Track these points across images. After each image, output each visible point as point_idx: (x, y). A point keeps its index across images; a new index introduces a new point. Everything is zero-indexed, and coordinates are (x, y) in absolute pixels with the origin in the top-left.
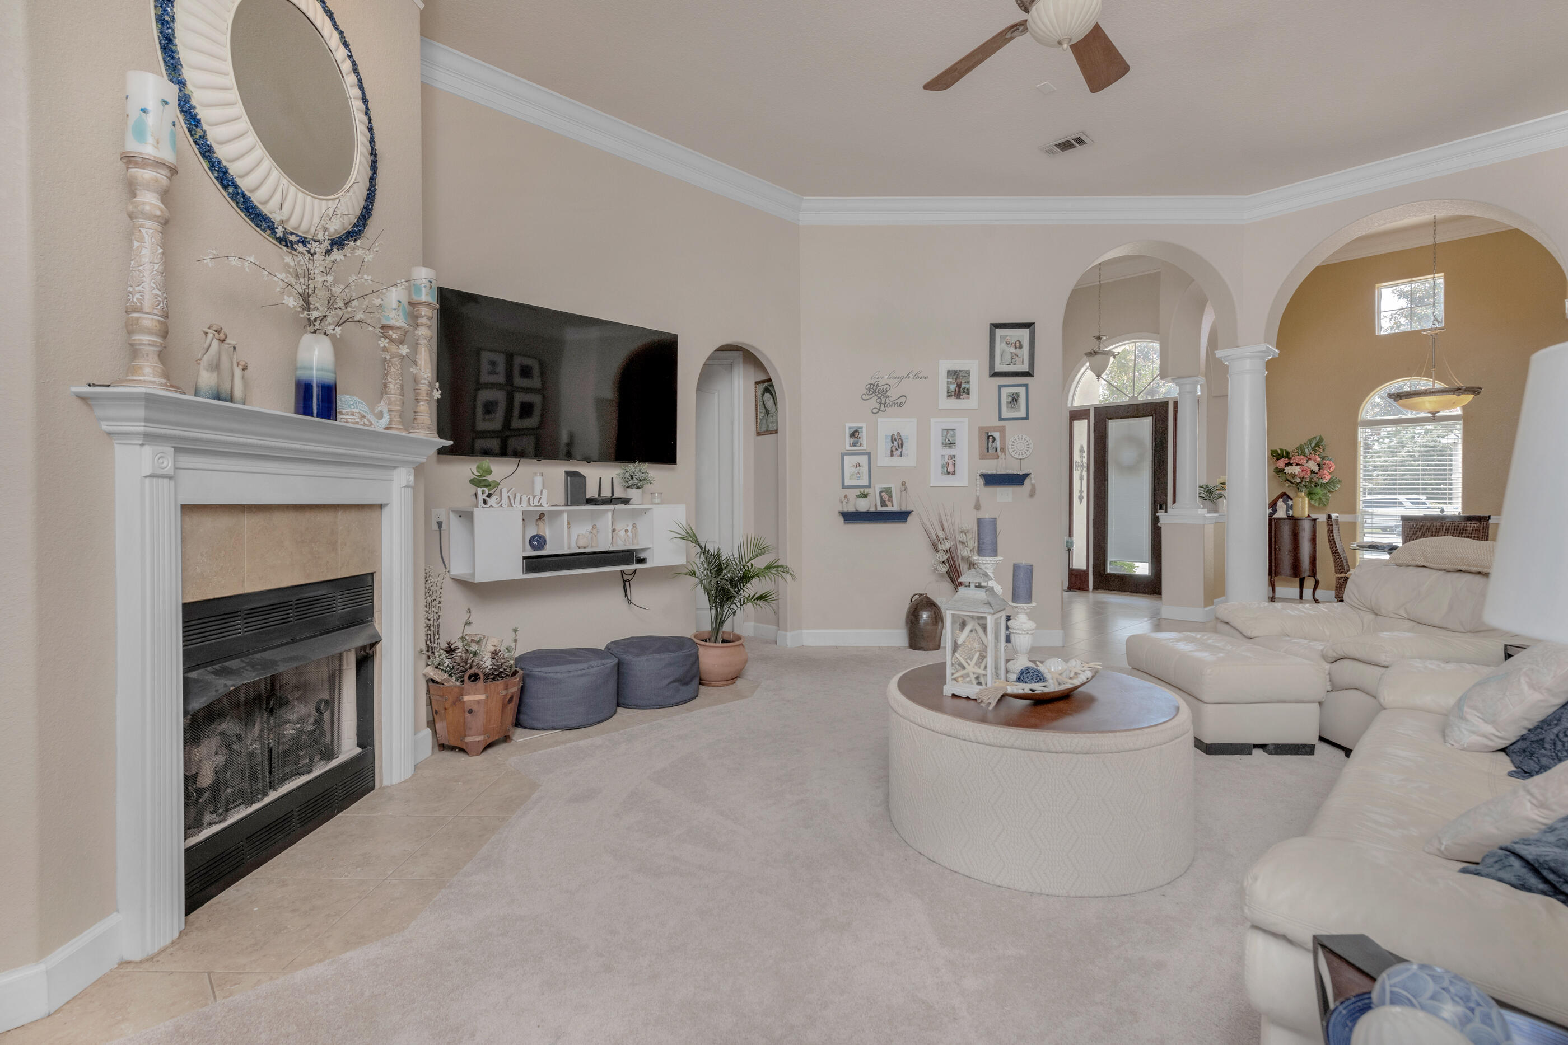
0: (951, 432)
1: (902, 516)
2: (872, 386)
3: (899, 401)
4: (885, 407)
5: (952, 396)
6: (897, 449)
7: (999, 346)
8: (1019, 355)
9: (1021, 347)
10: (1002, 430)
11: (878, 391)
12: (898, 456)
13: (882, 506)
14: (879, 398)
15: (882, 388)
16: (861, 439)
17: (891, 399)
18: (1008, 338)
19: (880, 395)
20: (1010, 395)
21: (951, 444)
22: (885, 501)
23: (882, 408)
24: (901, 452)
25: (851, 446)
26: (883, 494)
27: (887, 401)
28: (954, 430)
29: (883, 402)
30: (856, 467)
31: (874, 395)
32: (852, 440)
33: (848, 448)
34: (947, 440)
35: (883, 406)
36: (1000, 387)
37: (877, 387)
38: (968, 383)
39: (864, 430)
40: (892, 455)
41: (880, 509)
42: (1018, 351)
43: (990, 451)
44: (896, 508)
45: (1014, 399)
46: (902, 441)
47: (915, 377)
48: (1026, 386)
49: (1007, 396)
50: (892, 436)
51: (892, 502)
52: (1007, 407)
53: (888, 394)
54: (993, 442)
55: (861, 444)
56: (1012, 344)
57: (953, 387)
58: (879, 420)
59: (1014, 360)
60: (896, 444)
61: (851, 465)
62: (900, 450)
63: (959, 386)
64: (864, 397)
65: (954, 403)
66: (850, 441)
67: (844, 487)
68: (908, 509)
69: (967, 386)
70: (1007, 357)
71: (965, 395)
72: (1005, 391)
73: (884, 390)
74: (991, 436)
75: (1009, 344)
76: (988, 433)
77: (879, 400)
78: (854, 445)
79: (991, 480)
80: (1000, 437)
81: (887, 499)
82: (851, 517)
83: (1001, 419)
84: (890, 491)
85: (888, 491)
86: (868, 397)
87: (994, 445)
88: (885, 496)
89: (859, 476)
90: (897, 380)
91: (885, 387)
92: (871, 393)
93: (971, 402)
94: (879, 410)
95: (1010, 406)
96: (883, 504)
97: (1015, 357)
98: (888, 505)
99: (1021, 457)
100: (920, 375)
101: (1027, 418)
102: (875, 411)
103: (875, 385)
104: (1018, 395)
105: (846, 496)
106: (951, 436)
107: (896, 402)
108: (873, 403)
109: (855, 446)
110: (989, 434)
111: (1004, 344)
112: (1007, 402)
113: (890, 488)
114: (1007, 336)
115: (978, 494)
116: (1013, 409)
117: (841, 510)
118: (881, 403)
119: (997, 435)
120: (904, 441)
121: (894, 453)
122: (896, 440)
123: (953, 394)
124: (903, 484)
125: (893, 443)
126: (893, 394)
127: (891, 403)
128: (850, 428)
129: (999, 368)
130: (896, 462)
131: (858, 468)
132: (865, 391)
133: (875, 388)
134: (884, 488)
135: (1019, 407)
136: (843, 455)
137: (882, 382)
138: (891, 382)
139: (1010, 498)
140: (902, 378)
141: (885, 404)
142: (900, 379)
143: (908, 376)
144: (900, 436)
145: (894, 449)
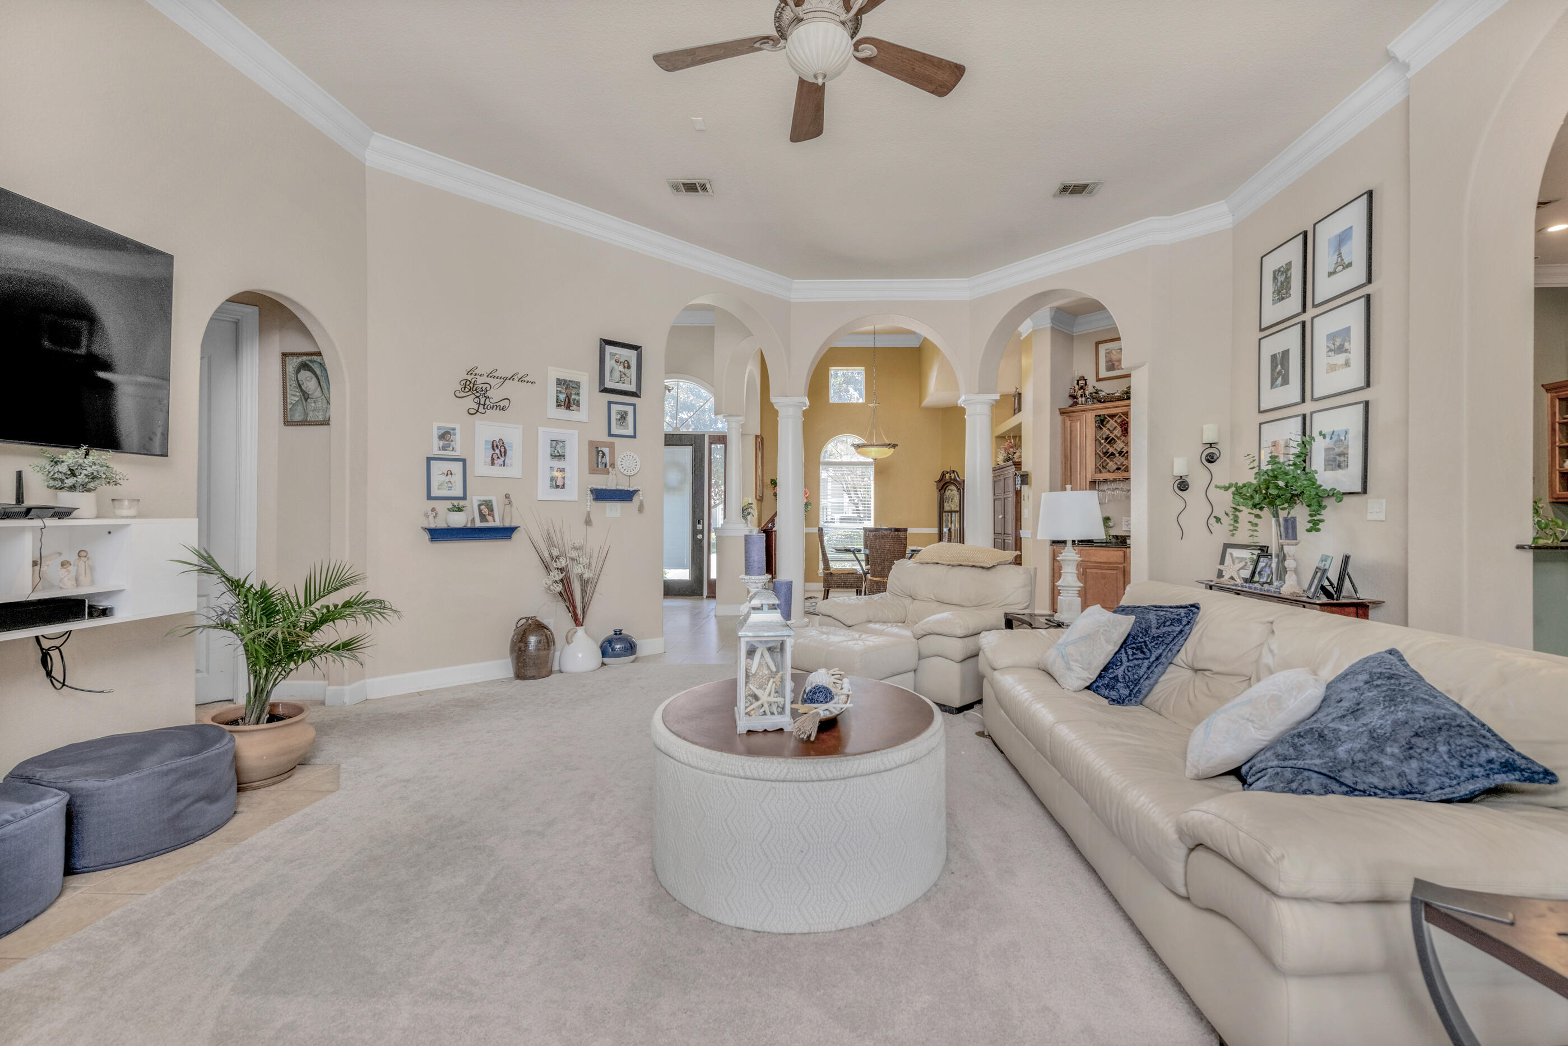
0: (561, 444)
1: (506, 532)
2: (468, 383)
3: (502, 404)
4: (484, 408)
5: (561, 406)
6: (498, 458)
7: (609, 363)
8: (627, 375)
9: (629, 367)
10: (611, 446)
11: (476, 390)
12: (501, 465)
13: (481, 522)
14: (478, 397)
15: (480, 386)
16: (453, 443)
17: (491, 400)
18: (617, 356)
19: (478, 395)
20: (619, 412)
21: (561, 456)
22: (484, 515)
23: (481, 409)
24: (504, 461)
25: (440, 450)
26: (483, 507)
27: (487, 402)
28: (563, 442)
29: (482, 402)
30: (447, 475)
31: (470, 393)
32: (441, 443)
33: (436, 452)
34: (556, 452)
35: (481, 407)
36: (610, 403)
37: (474, 384)
38: (578, 394)
39: (458, 432)
40: (493, 464)
41: (478, 524)
42: (626, 371)
43: (599, 466)
44: (498, 523)
45: (623, 416)
46: (505, 448)
47: (521, 380)
49: (616, 413)
50: (493, 442)
51: (493, 517)
52: (616, 424)
53: (488, 394)
54: (603, 457)
56: (620, 362)
57: (562, 397)
58: (477, 422)
59: (622, 379)
60: (497, 451)
61: (440, 473)
62: (502, 459)
63: (568, 397)
64: (457, 394)
65: (562, 413)
66: (439, 444)
67: (430, 497)
68: (514, 525)
69: (577, 398)
70: (617, 375)
71: (574, 407)
73: (483, 388)
74: (601, 451)
75: (618, 362)
76: (597, 448)
77: (477, 399)
78: (444, 448)
79: (601, 495)
81: (487, 513)
82: (437, 534)
83: (610, 435)
85: (489, 504)
86: (463, 394)
87: (604, 460)
88: (485, 511)
89: (450, 485)
90: (499, 380)
91: (484, 386)
92: (467, 390)
93: (580, 415)
94: (477, 411)
95: (619, 423)
96: (483, 518)
97: (623, 376)
98: (489, 520)
99: (629, 474)
100: (526, 379)
101: (634, 437)
102: (472, 411)
103: (473, 382)
104: (626, 413)
105: (433, 510)
106: (561, 447)
107: (498, 404)
108: (470, 402)
109: (446, 450)
110: (599, 449)
111: (613, 361)
112: (616, 419)
113: (490, 501)
114: (616, 354)
115: (588, 509)
116: (622, 427)
117: (427, 526)
118: (479, 404)
119: (606, 450)
120: (507, 448)
121: (496, 462)
122: (497, 446)
123: (563, 404)
124: (507, 496)
125: (494, 450)
126: (495, 395)
127: (492, 405)
128: (439, 428)
129: (608, 384)
130: (497, 471)
131: (449, 476)
132: (459, 387)
133: (471, 385)
134: (484, 501)
135: (627, 425)
136: (429, 460)
137: (480, 380)
138: (493, 382)
139: (618, 514)
140: (505, 379)
141: (484, 405)
142: (502, 380)
143: (512, 378)
144: (503, 443)
145: (495, 457)
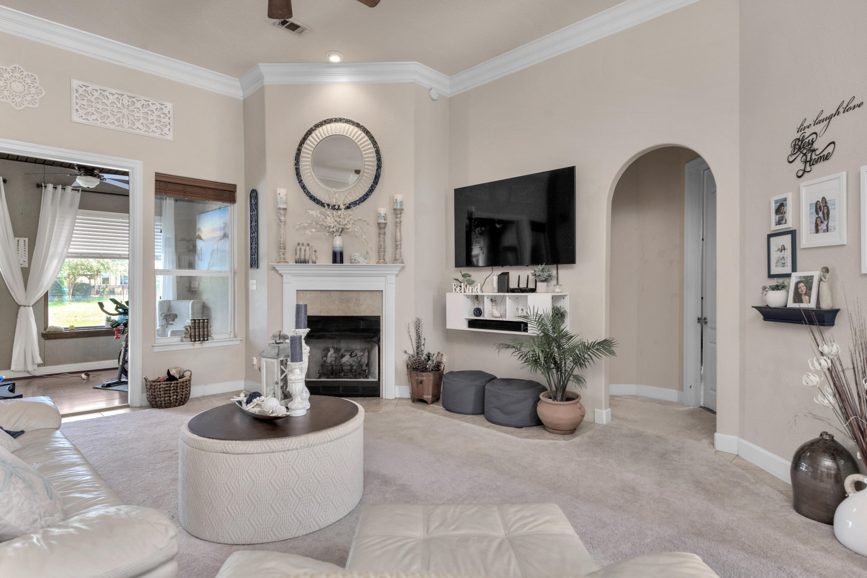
2: (797, 142)
3: (825, 153)
4: (810, 166)
6: (822, 222)
11: (803, 147)
12: (824, 231)
13: (795, 302)
14: (805, 154)
15: (807, 140)
16: (786, 215)
17: (818, 152)
19: (805, 151)
22: (800, 295)
23: (808, 168)
24: (827, 226)
25: (776, 225)
26: (801, 285)
27: (814, 156)
29: (809, 158)
30: (781, 252)
31: (799, 153)
32: (777, 217)
33: (775, 228)
35: (808, 164)
37: (802, 141)
39: (788, 202)
40: (817, 231)
41: (790, 304)
46: (828, 208)
47: (846, 110)
50: (816, 204)
51: (810, 297)
53: (815, 146)
55: (786, 220)
60: (821, 214)
61: (777, 250)
64: (790, 159)
66: (775, 220)
67: (769, 275)
68: (837, 308)
73: (810, 142)
77: (805, 157)
78: (779, 223)
81: (804, 292)
82: (768, 314)
84: (811, 281)
85: (808, 282)
86: (794, 157)
88: (803, 288)
89: (783, 262)
90: (825, 123)
91: (811, 138)
92: (796, 150)
94: (804, 171)
96: (798, 297)
98: (804, 301)
100: (852, 105)
102: (800, 173)
103: (801, 139)
105: (764, 288)
107: (822, 155)
108: (799, 163)
113: (812, 277)
118: (806, 162)
120: (830, 207)
121: (820, 228)
122: (820, 208)
124: (825, 270)
125: (817, 213)
126: (819, 145)
127: (817, 157)
128: (775, 202)
130: (823, 239)
131: (783, 251)
132: (789, 150)
133: (800, 144)
134: (804, 277)
136: (769, 237)
137: (808, 132)
138: (817, 128)
140: (830, 118)
141: (810, 161)
142: (828, 121)
143: (837, 113)
144: (826, 202)
145: (819, 222)
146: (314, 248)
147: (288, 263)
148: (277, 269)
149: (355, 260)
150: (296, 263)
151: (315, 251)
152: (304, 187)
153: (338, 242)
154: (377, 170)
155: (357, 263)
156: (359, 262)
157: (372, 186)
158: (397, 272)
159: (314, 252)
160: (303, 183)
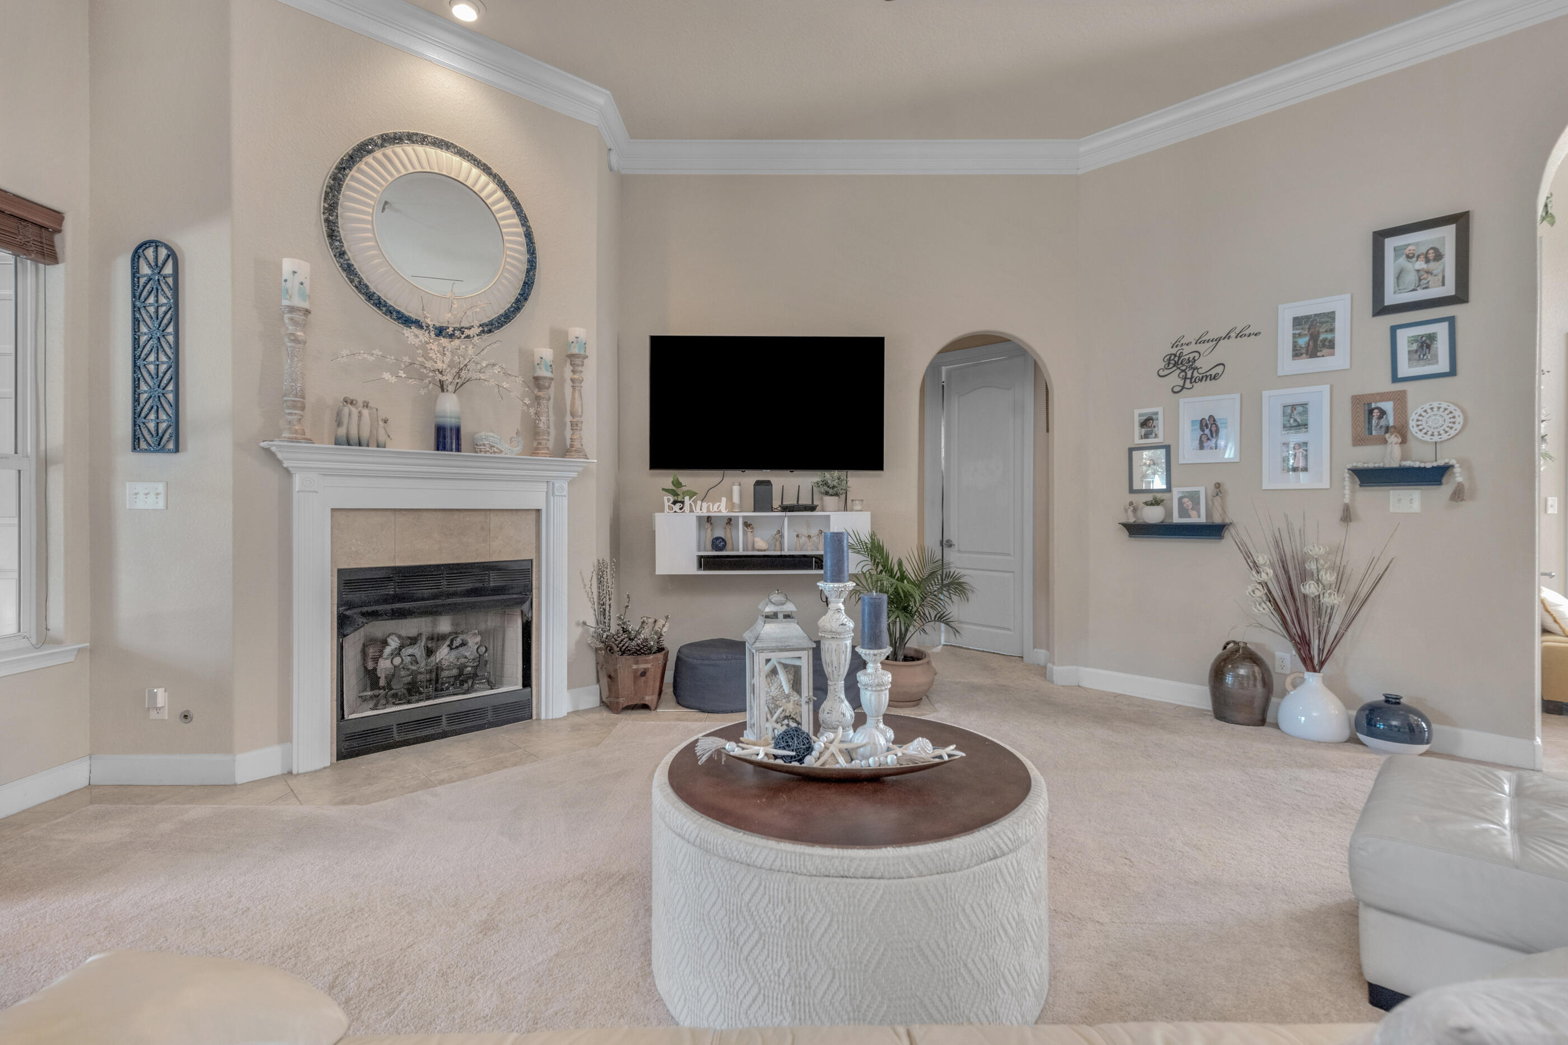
0: (1300, 409)
1: (1213, 531)
2: (1173, 357)
3: (1213, 372)
4: (1191, 383)
5: (1302, 354)
6: (1208, 439)
7: (1393, 264)
8: (1435, 272)
9: (1439, 256)
10: (1400, 399)
11: (1181, 363)
12: (1211, 448)
13: (1180, 517)
14: (1183, 371)
15: (1186, 357)
16: (1156, 429)
17: (1200, 371)
18: (1410, 248)
19: (1183, 368)
20: (1414, 340)
21: (1302, 426)
22: (1187, 510)
23: (1188, 385)
24: (1216, 443)
25: (1142, 438)
26: (1185, 500)
27: (1196, 374)
28: (1304, 405)
29: (1189, 375)
30: (1150, 465)
31: (1175, 368)
32: (1143, 431)
33: (1138, 441)
34: (1292, 421)
35: (1188, 381)
36: (1394, 329)
37: (1179, 357)
38: (1332, 330)
39: (1160, 417)
40: (1201, 448)
41: (1176, 519)
42: (1433, 266)
43: (1374, 433)
44: (1202, 520)
45: (1425, 345)
46: (1217, 426)
47: (1240, 335)
48: (1451, 321)
49: (1409, 342)
50: (1201, 421)
51: (1198, 511)
52: (1409, 360)
53: (1197, 364)
54: (1380, 418)
55: (1156, 435)
56: (1418, 256)
57: (1303, 342)
58: (1182, 401)
59: (1423, 282)
60: (1207, 431)
61: (1142, 464)
62: (1214, 441)
63: (1314, 337)
64: (1162, 373)
65: (1307, 365)
66: (1140, 433)
67: (1132, 491)
69: (1329, 336)
70: (1411, 278)
71: (1325, 351)
72: (1403, 336)
73: (1191, 359)
74: (1377, 408)
75: (1411, 258)
76: (1370, 404)
77: (1183, 374)
78: (1146, 436)
79: (1373, 477)
80: (1395, 409)
81: (1191, 507)
82: (1137, 530)
83: (1395, 379)
84: (1196, 496)
85: (1194, 497)
86: (1167, 372)
87: (1383, 422)
88: (1188, 503)
89: (1152, 476)
90: (1211, 344)
91: (1192, 356)
92: (1171, 366)
93: (1337, 360)
94: (1183, 387)
95: (1416, 356)
96: (1183, 512)
97: (1425, 276)
98: (1192, 515)
99: (1436, 438)
100: (1247, 332)
101: (1453, 372)
102: (1176, 389)
103: (1178, 355)
104: (1432, 337)
105: (1131, 504)
106: (1300, 414)
107: (1208, 374)
108: (1175, 379)
109: (1147, 438)
110: (1373, 406)
111: (1402, 260)
112: (1410, 352)
113: (1197, 493)
114: (1409, 245)
115: (1347, 500)
116: (1421, 362)
117: (1124, 521)
118: (1185, 378)
119: (1388, 406)
120: (1219, 426)
121: (1205, 445)
122: (1207, 425)
123: (1304, 351)
124: (1218, 486)
125: (1203, 431)
126: (1204, 364)
127: (1201, 376)
128: (1140, 415)
129: (1391, 298)
131: (1153, 466)
132: (1162, 365)
133: (1176, 359)
134: (1188, 492)
135: (1436, 356)
136: (1131, 450)
137: (1186, 350)
138: (1201, 348)
139: (1416, 506)
140: (1218, 340)
141: (1191, 379)
142: (1215, 342)
143: (1228, 336)
144: (1214, 420)
145: (1204, 439)
146: (382, 415)
147: (313, 443)
148: (280, 456)
149: (492, 447)
150: (337, 443)
151: (386, 422)
152: (349, 270)
153: (449, 406)
154: (528, 271)
155: (495, 452)
156: (501, 452)
157: (518, 301)
158: (575, 475)
159: (381, 423)
160: (349, 260)
